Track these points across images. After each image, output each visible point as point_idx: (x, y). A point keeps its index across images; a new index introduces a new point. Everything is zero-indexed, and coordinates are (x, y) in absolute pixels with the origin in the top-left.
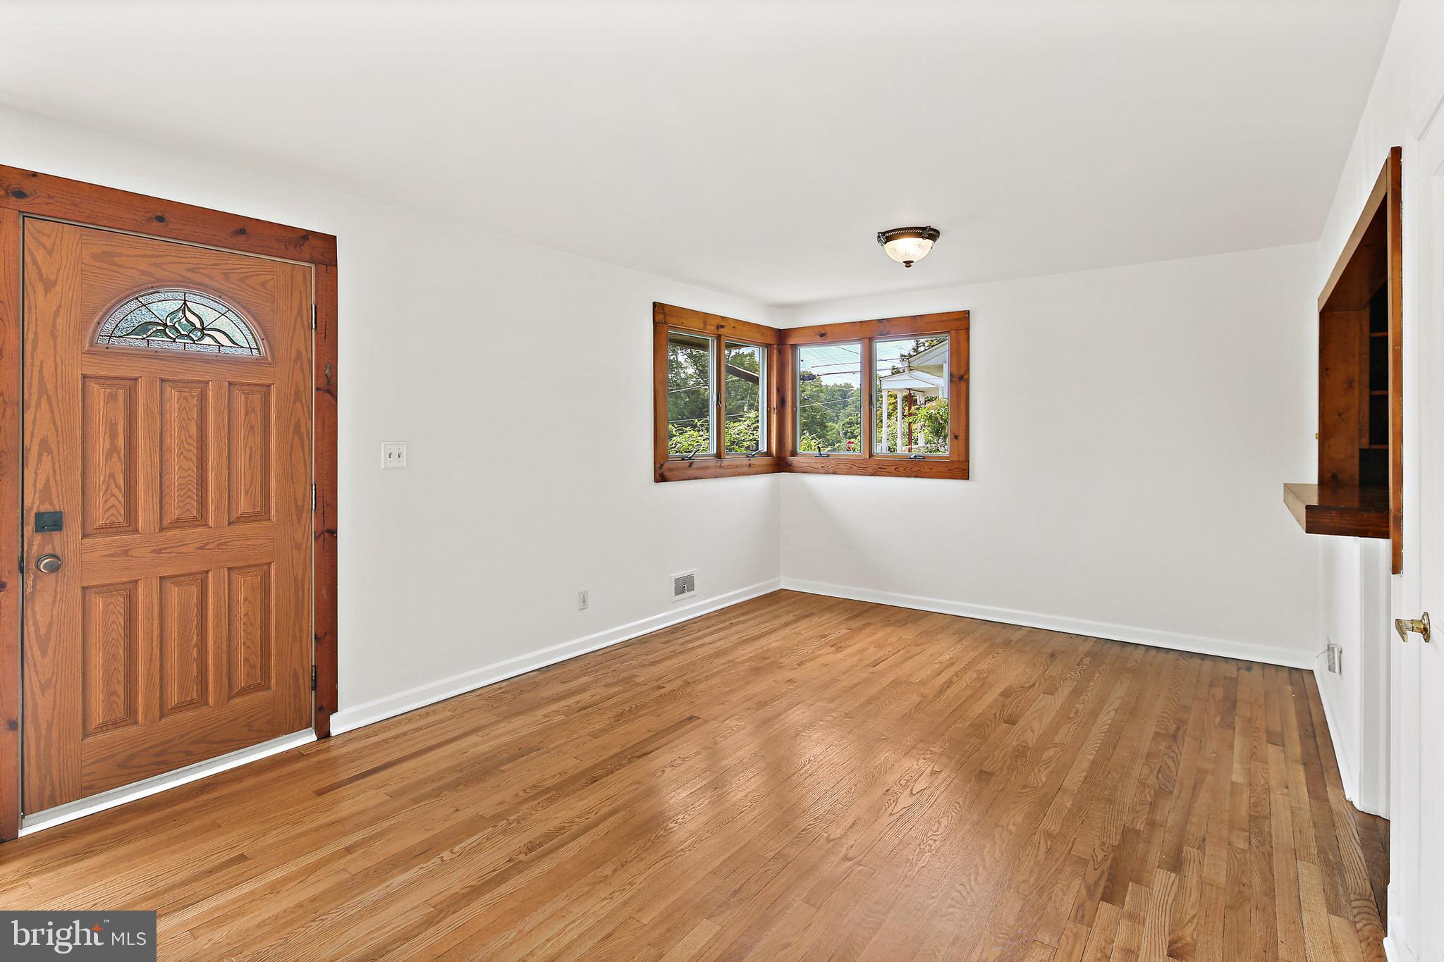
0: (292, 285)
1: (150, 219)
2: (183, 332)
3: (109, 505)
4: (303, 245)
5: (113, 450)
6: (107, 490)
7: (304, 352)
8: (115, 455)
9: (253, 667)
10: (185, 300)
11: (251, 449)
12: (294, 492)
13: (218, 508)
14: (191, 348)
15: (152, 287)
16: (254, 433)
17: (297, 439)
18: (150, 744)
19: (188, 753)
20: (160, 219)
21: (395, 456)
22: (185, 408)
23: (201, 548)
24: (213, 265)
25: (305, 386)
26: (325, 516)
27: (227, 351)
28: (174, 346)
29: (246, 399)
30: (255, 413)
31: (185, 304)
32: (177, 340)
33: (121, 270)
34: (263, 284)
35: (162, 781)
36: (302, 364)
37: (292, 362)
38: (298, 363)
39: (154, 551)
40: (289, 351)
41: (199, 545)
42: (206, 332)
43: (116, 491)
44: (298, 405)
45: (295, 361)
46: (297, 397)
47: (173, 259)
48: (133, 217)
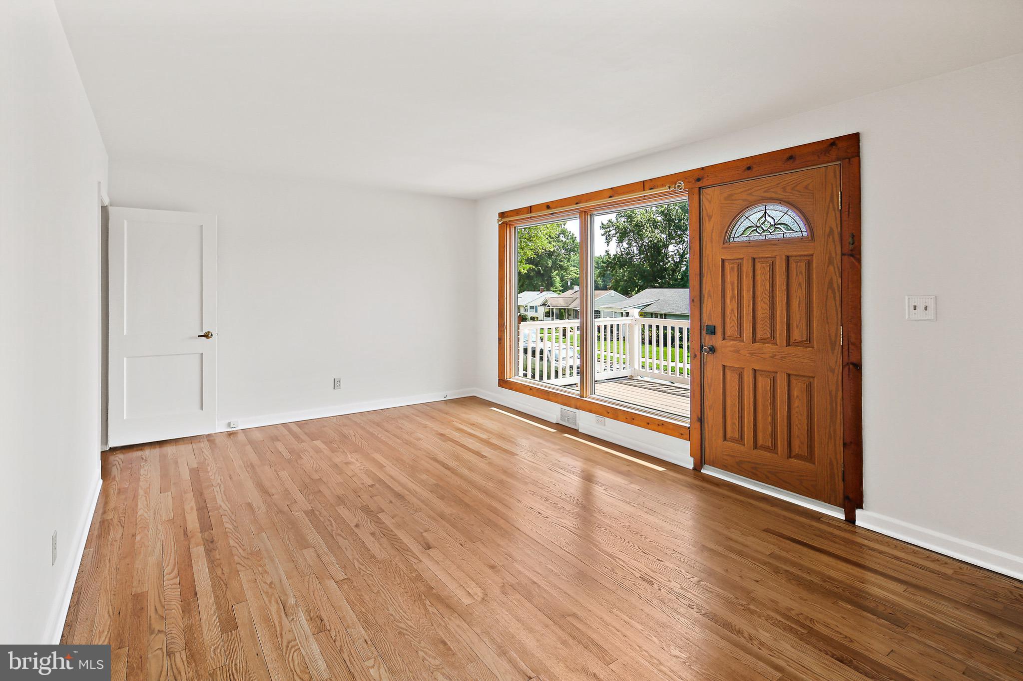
0: (826, 181)
1: (744, 171)
2: (765, 229)
3: (731, 325)
4: (831, 150)
5: (733, 297)
6: (731, 318)
7: (835, 229)
8: (734, 299)
9: (802, 443)
10: (766, 210)
11: (799, 299)
12: (829, 330)
13: (780, 334)
14: (769, 237)
15: (747, 207)
16: (801, 288)
17: (830, 291)
18: (748, 460)
19: (767, 477)
20: (749, 168)
21: (921, 308)
22: (763, 273)
23: (772, 357)
24: (777, 184)
25: (836, 253)
26: (850, 351)
27: (788, 236)
28: (761, 238)
29: (797, 265)
30: (802, 274)
31: (765, 212)
32: (762, 234)
33: (735, 202)
34: (806, 187)
35: (755, 485)
36: (833, 238)
37: (826, 237)
38: (831, 238)
39: (750, 353)
40: (824, 230)
41: (771, 355)
42: (776, 226)
43: (734, 318)
44: (831, 268)
45: (828, 236)
46: (831, 262)
47: (757, 188)
48: (737, 172)
